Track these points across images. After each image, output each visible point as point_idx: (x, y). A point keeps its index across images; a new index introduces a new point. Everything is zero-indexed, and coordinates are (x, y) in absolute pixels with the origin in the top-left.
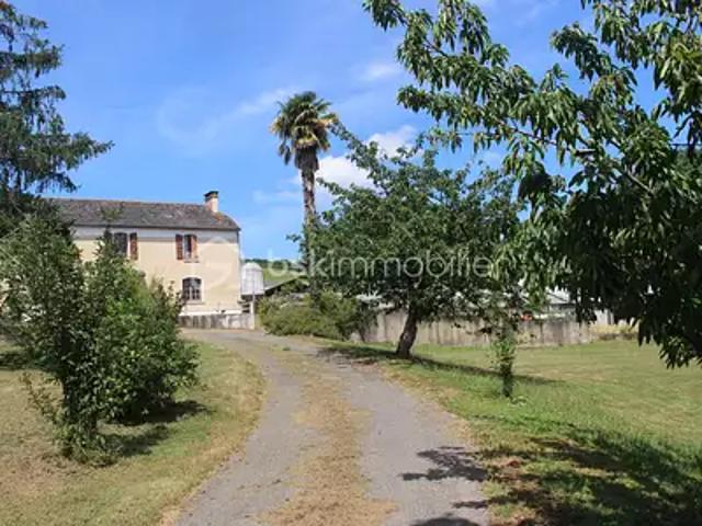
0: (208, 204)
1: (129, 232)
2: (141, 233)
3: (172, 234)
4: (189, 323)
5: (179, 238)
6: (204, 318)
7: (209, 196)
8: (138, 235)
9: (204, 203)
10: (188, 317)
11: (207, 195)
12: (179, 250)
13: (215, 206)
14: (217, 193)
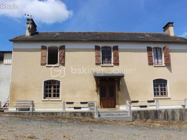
0: (166, 32)
1: (112, 45)
2: (121, 46)
3: (144, 46)
4: (161, 116)
5: (149, 49)
6: (173, 111)
7: (166, 27)
8: (119, 47)
9: (163, 33)
10: (160, 111)
11: (164, 28)
12: (150, 57)
13: (171, 32)
14: (172, 23)
